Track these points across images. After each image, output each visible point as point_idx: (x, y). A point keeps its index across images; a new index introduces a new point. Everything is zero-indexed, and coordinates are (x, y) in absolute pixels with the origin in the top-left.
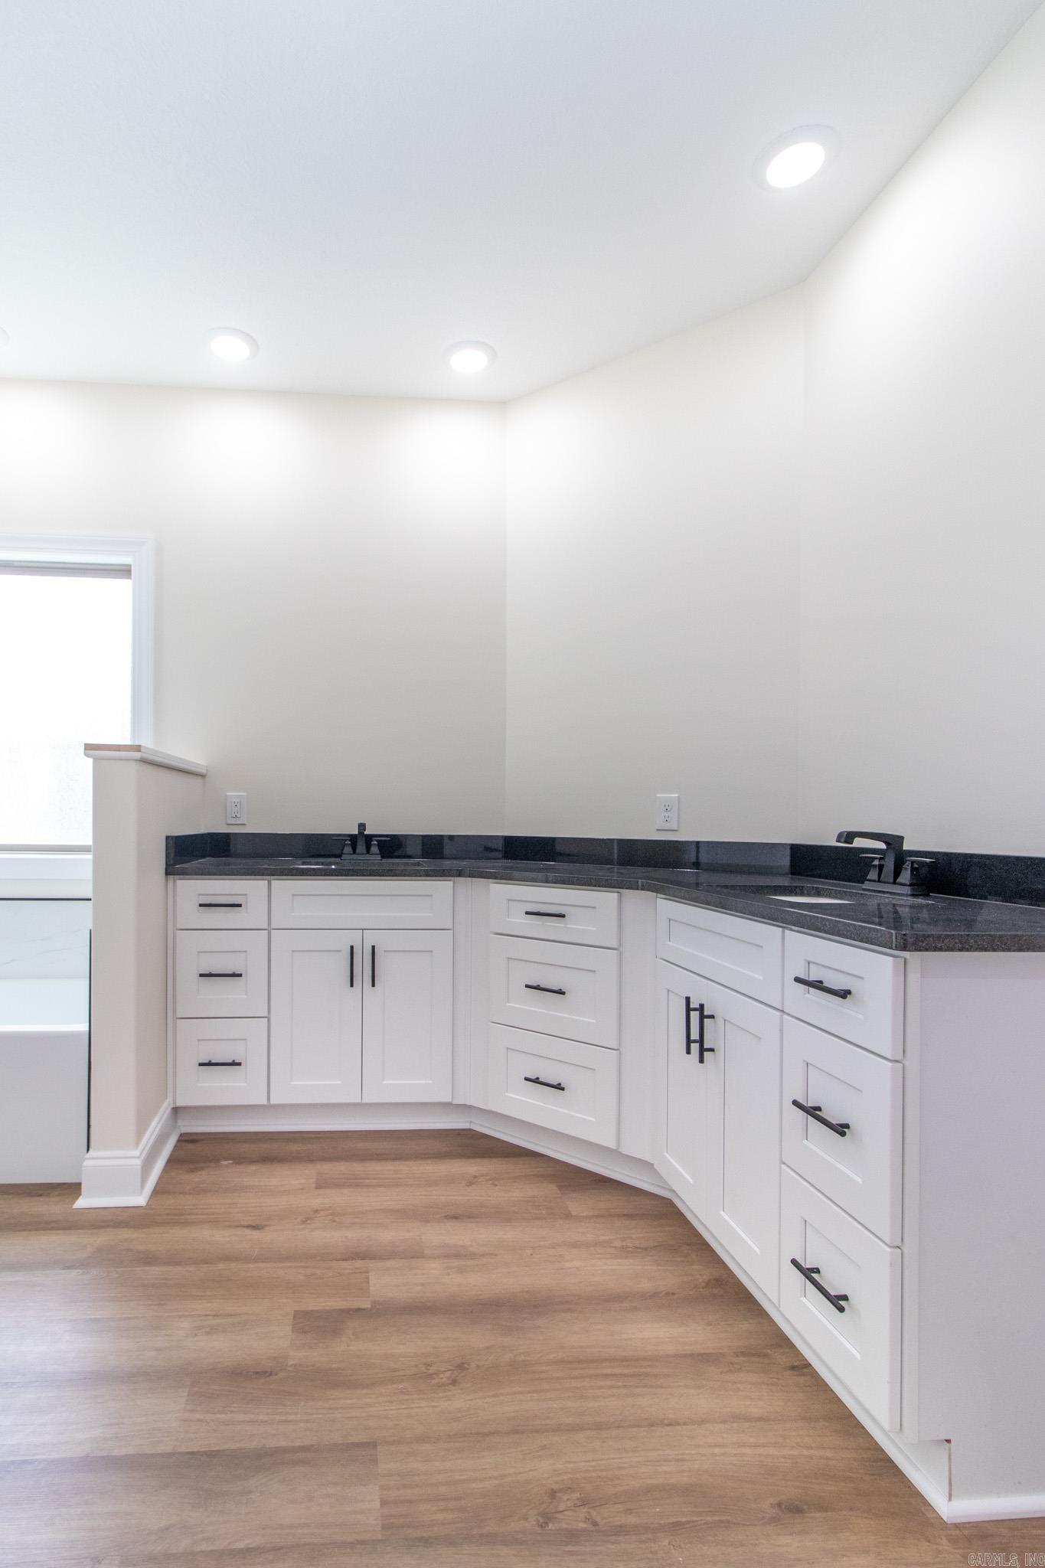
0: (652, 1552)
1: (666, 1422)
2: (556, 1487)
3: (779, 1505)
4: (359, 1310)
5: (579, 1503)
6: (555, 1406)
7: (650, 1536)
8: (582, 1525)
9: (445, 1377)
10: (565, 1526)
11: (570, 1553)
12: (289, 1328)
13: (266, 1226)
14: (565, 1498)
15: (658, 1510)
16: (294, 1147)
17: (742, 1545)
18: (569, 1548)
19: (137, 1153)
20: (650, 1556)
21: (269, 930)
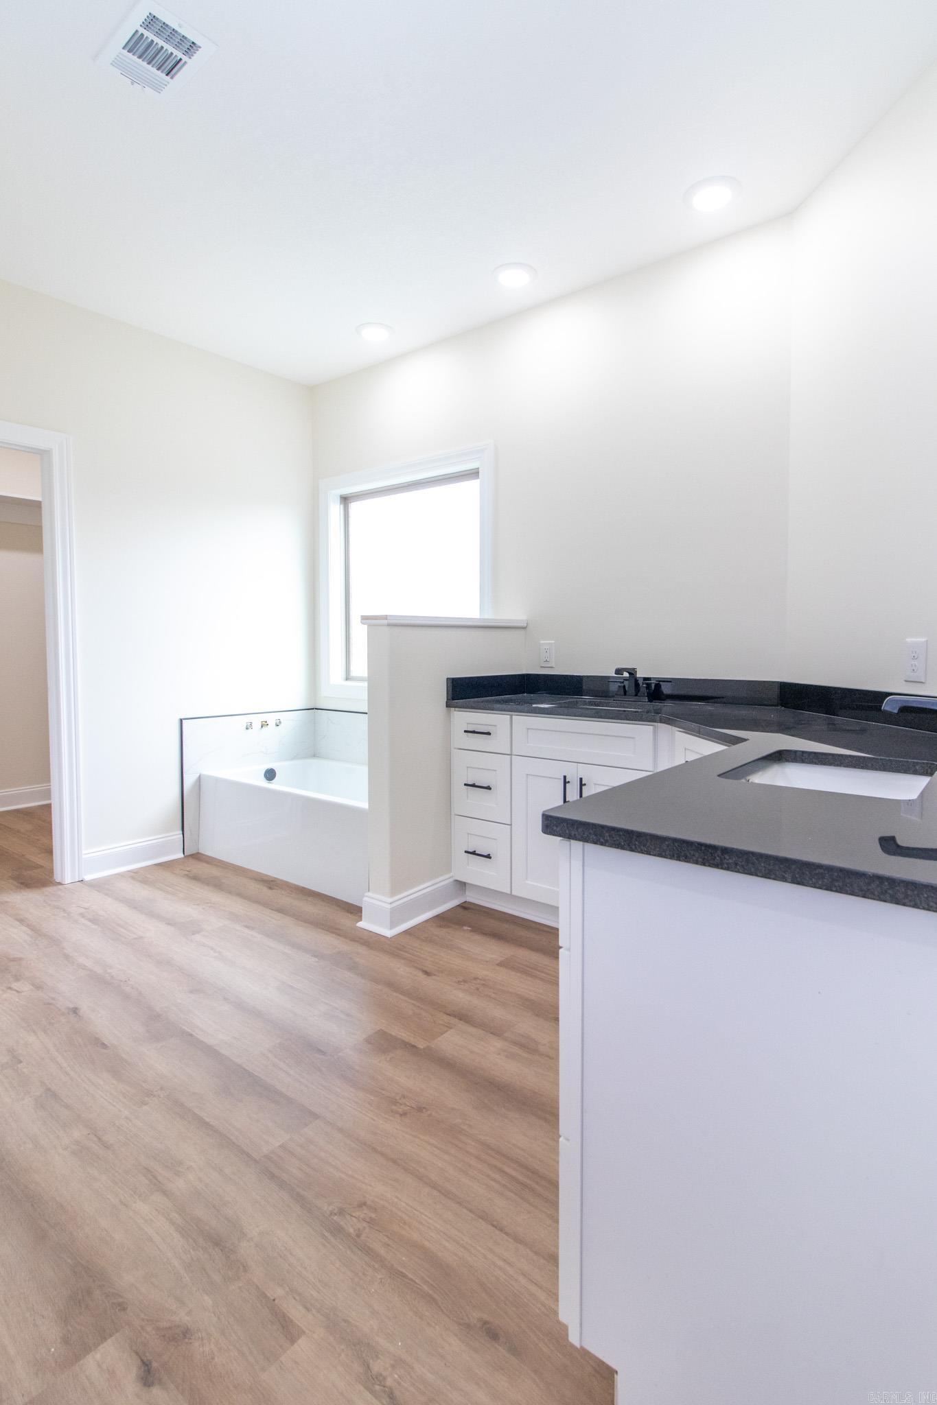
0: (364, 1274)
1: (495, 1223)
2: (369, 1203)
3: (486, 1323)
4: (414, 1046)
5: (368, 1220)
6: (440, 1165)
7: (376, 1266)
8: (351, 1230)
9: (401, 1109)
10: (342, 1223)
11: (324, 1237)
12: (364, 1036)
13: (435, 975)
14: (365, 1212)
15: (404, 1259)
16: (523, 933)
17: (421, 1318)
18: (326, 1234)
19: (390, 900)
20: (360, 1274)
21: (511, 755)
